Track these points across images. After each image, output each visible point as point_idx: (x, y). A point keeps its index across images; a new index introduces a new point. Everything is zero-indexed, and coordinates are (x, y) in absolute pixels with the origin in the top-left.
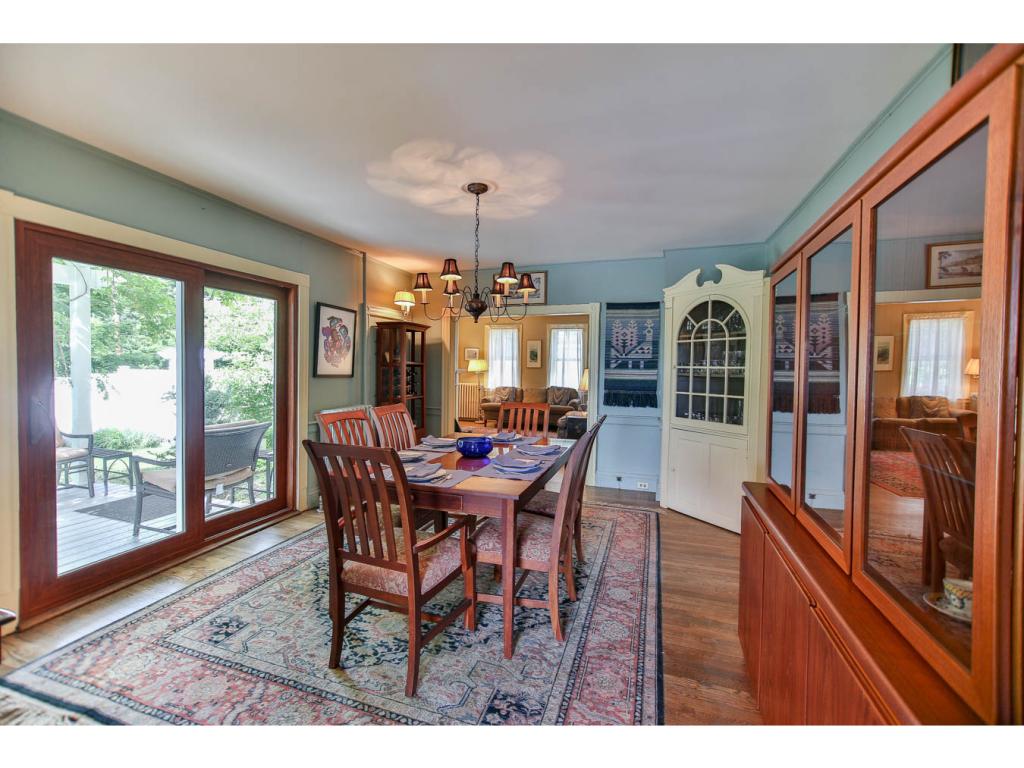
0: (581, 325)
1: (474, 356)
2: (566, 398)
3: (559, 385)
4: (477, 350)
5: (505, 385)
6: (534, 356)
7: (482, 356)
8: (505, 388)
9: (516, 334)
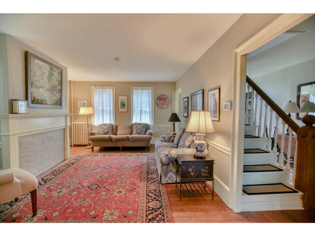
0: (150, 88)
1: (84, 105)
2: (144, 130)
3: (139, 122)
4: (86, 101)
5: (105, 123)
6: (123, 105)
7: (90, 104)
8: (105, 125)
9: (111, 92)
